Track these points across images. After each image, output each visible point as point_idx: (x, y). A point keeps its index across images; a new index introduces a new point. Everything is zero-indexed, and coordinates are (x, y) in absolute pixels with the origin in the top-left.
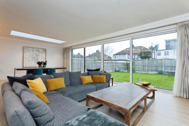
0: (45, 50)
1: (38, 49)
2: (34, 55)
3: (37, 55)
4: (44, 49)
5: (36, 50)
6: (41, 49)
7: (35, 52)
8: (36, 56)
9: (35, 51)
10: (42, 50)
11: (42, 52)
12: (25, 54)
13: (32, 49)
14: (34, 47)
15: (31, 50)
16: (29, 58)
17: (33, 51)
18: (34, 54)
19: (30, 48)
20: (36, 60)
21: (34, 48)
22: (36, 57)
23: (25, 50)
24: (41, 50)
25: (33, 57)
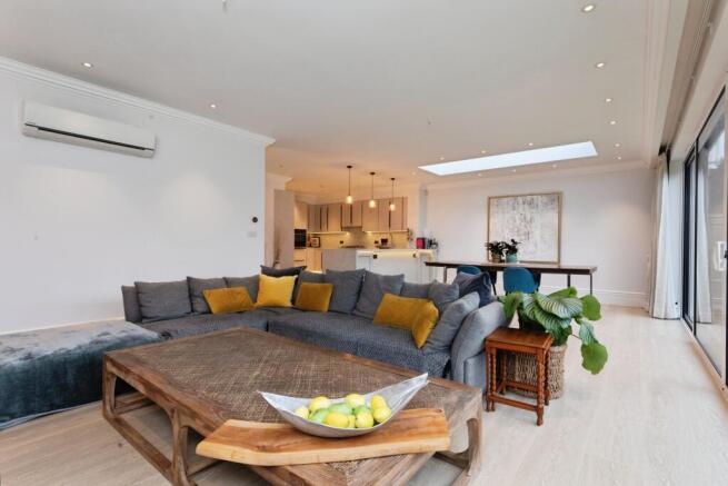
0: (556, 199)
1: (529, 198)
2: (518, 222)
3: (528, 218)
4: (554, 194)
5: (524, 203)
6: (541, 194)
7: (521, 210)
8: (523, 224)
9: (521, 206)
10: (545, 198)
11: (546, 204)
12: (491, 220)
13: (511, 201)
14: (515, 193)
15: (508, 203)
17: (514, 209)
18: (517, 217)
19: (506, 200)
20: (523, 237)
21: (515, 197)
22: (522, 228)
23: (492, 209)
24: (539, 200)
25: (513, 229)
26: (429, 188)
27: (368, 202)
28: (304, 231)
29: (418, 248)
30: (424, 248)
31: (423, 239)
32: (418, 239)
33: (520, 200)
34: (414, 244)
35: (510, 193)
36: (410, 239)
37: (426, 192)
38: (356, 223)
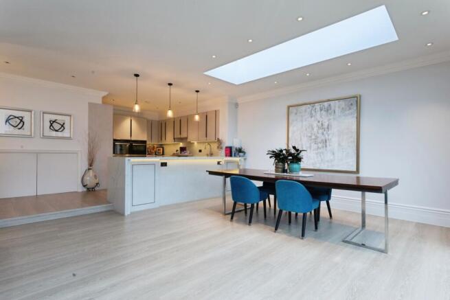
1: (326, 104)
2: (315, 129)
4: (352, 97)
5: (321, 110)
6: (339, 99)
7: (318, 117)
8: (320, 131)
9: (319, 113)
10: (342, 103)
14: (312, 100)
15: (306, 111)
16: (301, 139)
17: (312, 116)
18: (315, 124)
19: (303, 108)
20: (320, 145)
21: (313, 104)
22: (320, 135)
23: (292, 118)
24: (336, 105)
25: (311, 137)
26: (239, 101)
27: (193, 116)
28: (145, 142)
29: (226, 156)
30: (231, 156)
31: (230, 148)
32: (226, 148)
33: (317, 106)
34: (223, 152)
35: (307, 101)
36: (220, 147)
37: (237, 105)
38: (184, 135)
